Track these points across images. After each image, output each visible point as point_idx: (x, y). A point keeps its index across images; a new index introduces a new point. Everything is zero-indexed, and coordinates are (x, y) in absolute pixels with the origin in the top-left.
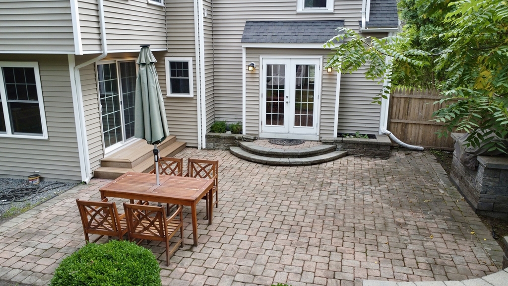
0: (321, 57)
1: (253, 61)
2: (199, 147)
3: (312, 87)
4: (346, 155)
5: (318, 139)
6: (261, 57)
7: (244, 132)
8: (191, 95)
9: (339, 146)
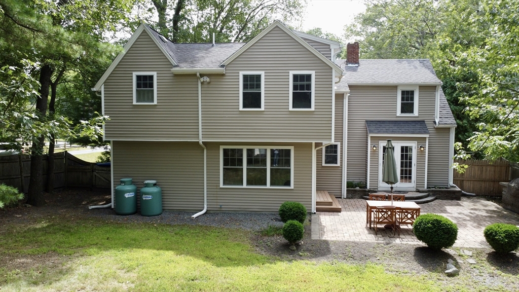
0: (416, 142)
1: (374, 144)
2: (343, 197)
3: (411, 159)
4: (436, 199)
5: (415, 190)
6: (380, 142)
7: (368, 187)
8: (339, 164)
9: (431, 194)
